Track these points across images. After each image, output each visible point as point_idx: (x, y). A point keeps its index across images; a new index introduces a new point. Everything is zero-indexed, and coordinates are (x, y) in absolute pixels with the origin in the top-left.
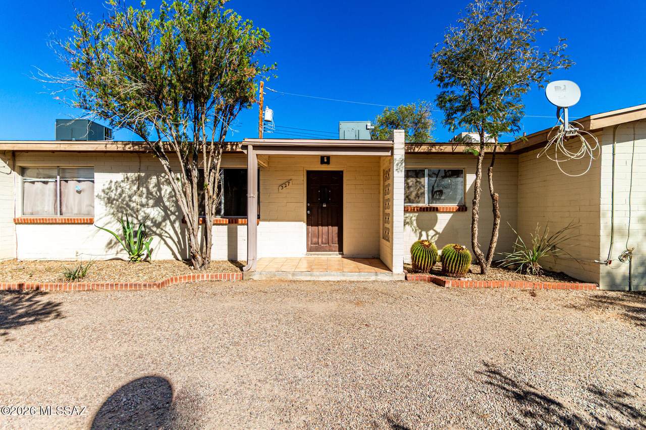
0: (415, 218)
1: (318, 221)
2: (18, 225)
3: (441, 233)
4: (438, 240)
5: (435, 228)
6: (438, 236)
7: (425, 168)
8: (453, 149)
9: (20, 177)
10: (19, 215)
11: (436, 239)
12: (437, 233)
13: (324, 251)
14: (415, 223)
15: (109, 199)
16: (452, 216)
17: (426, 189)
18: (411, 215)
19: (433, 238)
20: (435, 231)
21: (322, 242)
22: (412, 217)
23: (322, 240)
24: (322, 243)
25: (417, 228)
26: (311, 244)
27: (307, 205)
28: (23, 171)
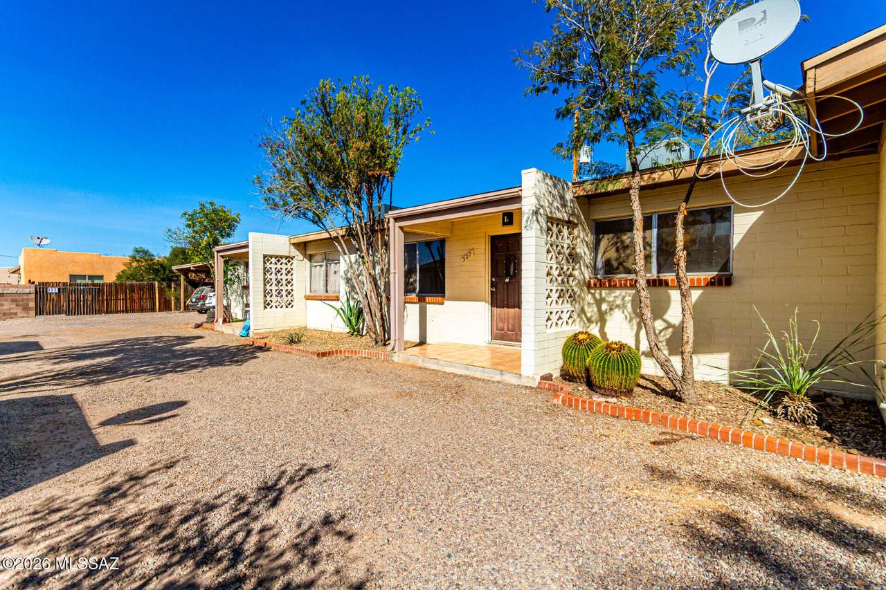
0: (630, 298)
1: (504, 301)
2: (308, 301)
3: (677, 325)
4: (671, 336)
5: (666, 317)
6: (671, 330)
7: (653, 213)
8: (675, 175)
9: (309, 262)
10: (308, 293)
11: (668, 336)
12: (669, 325)
13: (509, 341)
14: (629, 306)
15: (347, 279)
16: (702, 294)
17: (654, 249)
18: (624, 292)
19: (662, 334)
20: (665, 321)
21: (508, 328)
22: (624, 297)
23: (508, 325)
24: (508, 330)
25: (633, 315)
26: (497, 329)
27: (492, 280)
28: (310, 258)
